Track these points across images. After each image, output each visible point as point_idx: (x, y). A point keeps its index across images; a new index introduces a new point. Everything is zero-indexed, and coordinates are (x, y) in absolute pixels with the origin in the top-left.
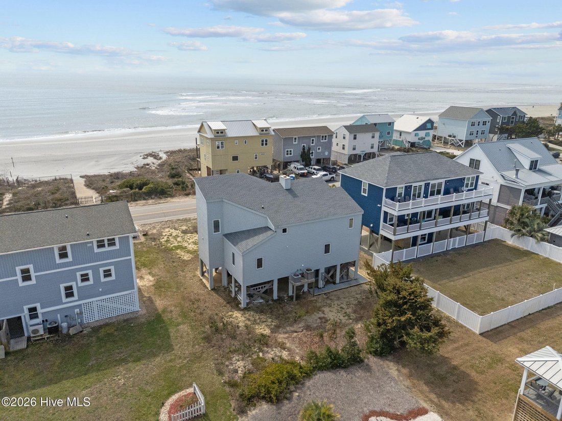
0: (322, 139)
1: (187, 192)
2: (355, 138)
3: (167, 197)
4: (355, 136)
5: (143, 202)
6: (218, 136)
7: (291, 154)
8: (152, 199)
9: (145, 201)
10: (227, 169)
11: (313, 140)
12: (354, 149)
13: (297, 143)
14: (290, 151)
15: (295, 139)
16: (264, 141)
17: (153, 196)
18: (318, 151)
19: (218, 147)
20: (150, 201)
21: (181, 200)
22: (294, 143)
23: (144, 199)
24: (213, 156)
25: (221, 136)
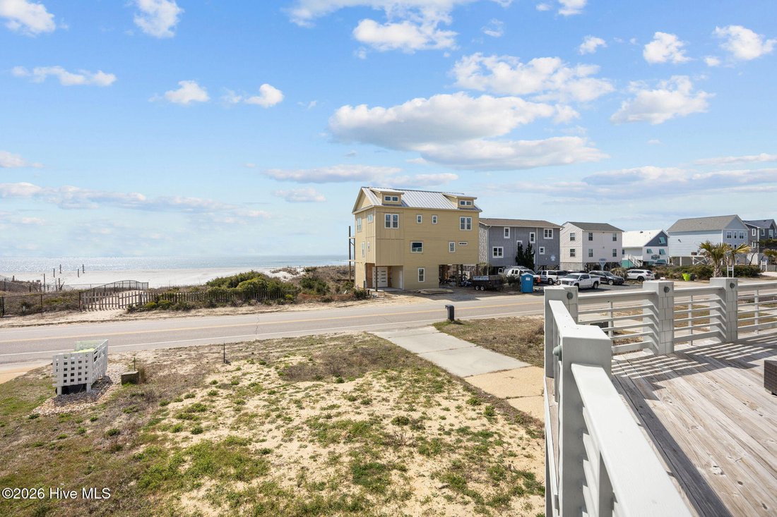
0: (546, 236)
1: (328, 296)
2: (591, 239)
3: (283, 304)
4: (591, 234)
5: (229, 309)
6: (387, 205)
7: (500, 254)
8: (250, 305)
9: (232, 309)
10: (402, 266)
11: (532, 236)
12: (591, 255)
13: (509, 237)
14: (500, 250)
15: (507, 230)
16: (466, 221)
17: (253, 301)
18: (541, 253)
19: (388, 224)
20: (245, 309)
21: (312, 309)
22: (505, 237)
23: (234, 305)
24: (379, 239)
25: (394, 205)
